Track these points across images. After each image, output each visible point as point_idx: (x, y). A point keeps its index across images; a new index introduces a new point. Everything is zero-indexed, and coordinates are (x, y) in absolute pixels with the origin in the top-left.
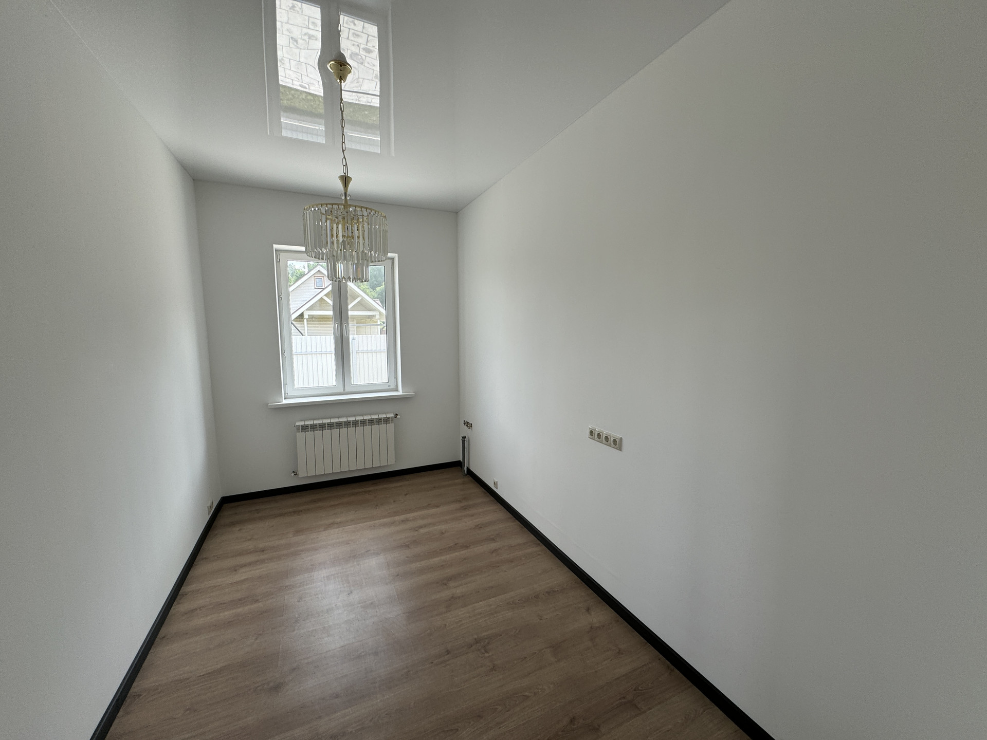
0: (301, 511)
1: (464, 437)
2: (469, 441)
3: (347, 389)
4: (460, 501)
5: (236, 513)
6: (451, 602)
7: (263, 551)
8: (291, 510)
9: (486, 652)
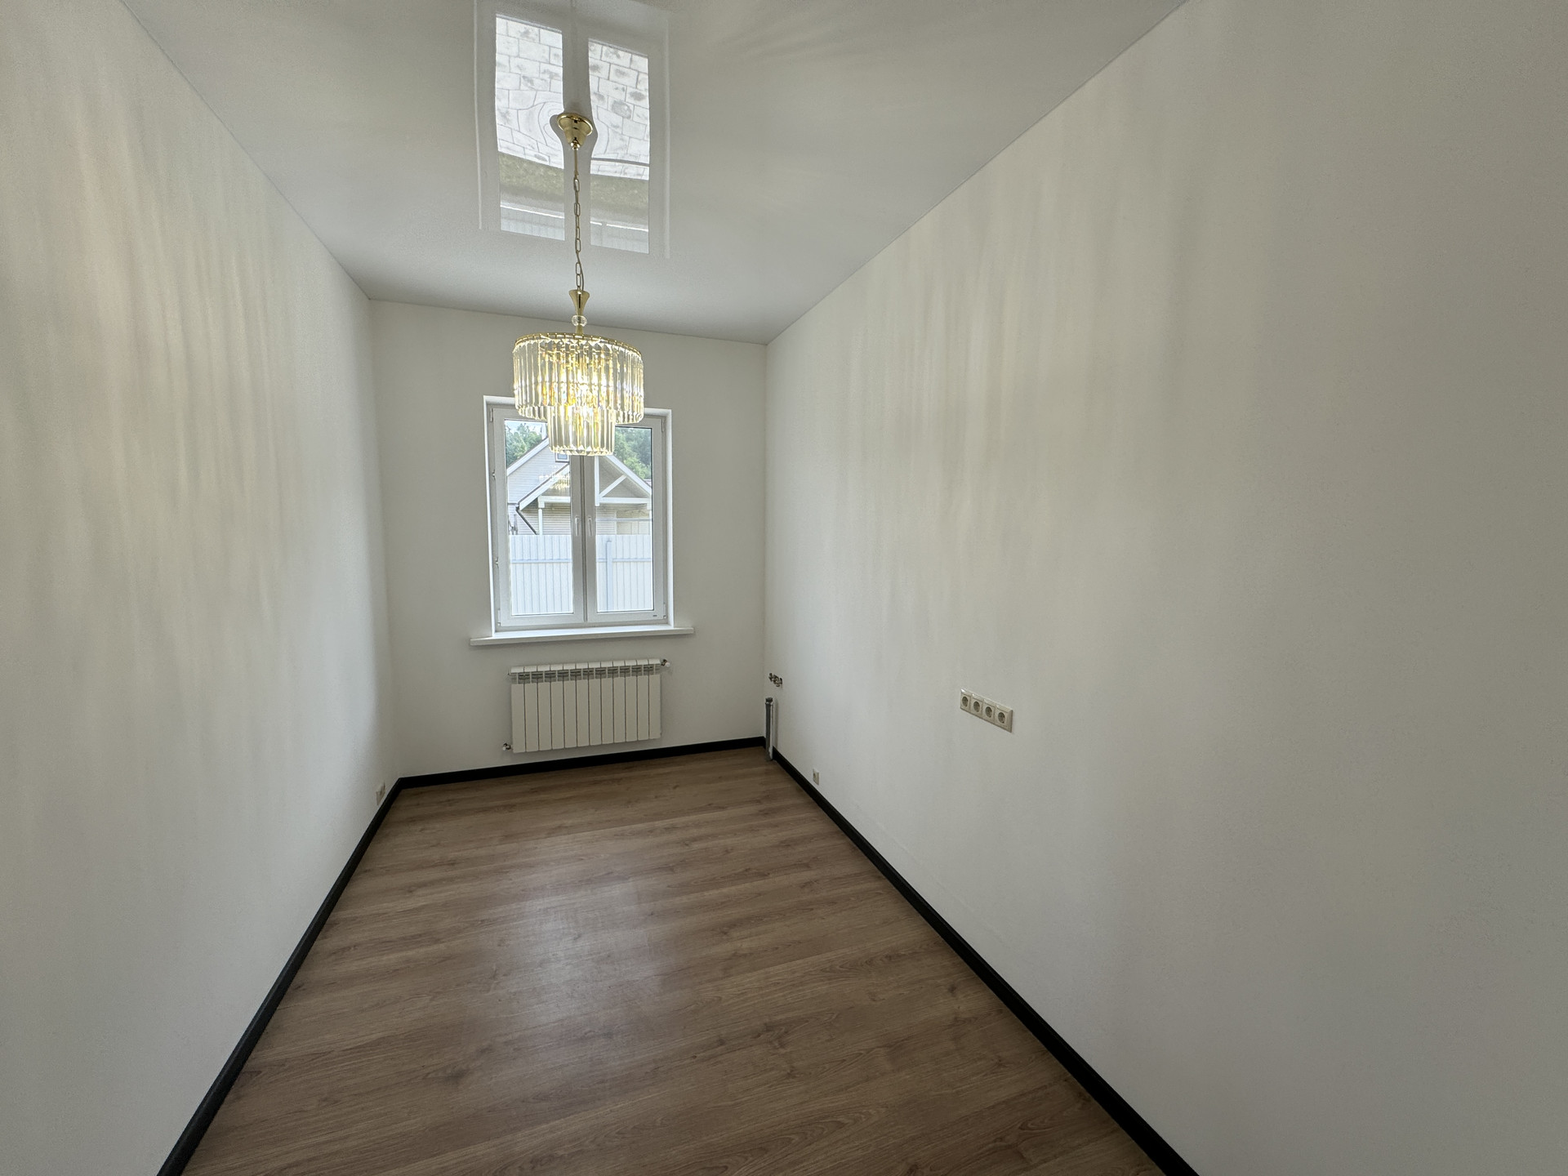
0: (514, 805)
1: (769, 700)
2: (777, 705)
3: (591, 619)
4: (759, 802)
5: (418, 804)
6: (732, 964)
7: (452, 863)
8: (499, 803)
9: (782, 1046)
